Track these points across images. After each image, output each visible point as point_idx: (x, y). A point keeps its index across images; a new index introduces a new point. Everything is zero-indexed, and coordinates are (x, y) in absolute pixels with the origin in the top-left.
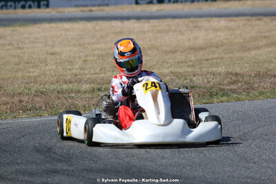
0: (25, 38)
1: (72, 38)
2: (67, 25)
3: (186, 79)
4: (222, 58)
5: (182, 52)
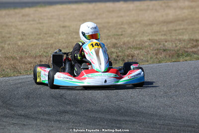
3: (160, 44)
4: (186, 29)
5: (157, 25)
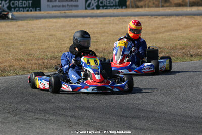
0: (34, 27)
1: (59, 27)
2: (54, 20)
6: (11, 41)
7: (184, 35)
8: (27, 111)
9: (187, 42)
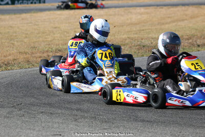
6: (14, 34)
7: (191, 25)
8: (32, 105)
9: (193, 32)
